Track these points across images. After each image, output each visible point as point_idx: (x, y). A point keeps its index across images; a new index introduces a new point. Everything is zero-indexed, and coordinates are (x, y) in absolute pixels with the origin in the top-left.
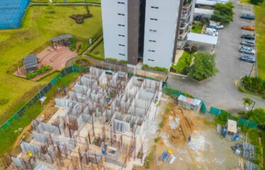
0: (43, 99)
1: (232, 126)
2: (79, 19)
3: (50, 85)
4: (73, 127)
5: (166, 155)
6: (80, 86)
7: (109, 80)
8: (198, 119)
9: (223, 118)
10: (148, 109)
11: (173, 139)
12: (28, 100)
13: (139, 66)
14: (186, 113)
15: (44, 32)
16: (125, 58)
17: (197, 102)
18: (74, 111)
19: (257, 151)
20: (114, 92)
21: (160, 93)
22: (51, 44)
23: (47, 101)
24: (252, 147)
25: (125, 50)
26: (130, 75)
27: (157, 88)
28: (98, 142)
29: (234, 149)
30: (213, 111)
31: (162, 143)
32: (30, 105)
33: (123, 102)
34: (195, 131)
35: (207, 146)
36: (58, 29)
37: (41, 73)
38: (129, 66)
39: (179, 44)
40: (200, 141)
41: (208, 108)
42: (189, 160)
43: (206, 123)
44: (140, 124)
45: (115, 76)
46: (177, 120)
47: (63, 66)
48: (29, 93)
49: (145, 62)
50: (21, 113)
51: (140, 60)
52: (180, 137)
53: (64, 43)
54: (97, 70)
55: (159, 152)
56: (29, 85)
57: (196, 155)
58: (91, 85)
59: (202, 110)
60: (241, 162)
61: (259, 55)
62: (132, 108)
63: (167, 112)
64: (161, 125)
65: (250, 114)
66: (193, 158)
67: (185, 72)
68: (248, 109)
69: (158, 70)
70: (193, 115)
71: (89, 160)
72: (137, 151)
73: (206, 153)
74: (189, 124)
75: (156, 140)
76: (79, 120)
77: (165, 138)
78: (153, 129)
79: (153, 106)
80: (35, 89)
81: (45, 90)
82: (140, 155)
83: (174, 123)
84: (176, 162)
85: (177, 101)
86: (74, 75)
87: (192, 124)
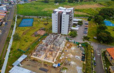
0: (40, 40)
1: (80, 45)
2: (46, 24)
3: (41, 38)
4: (47, 45)
5: (66, 50)
6: (48, 38)
7: (54, 37)
9: (78, 44)
10: (62, 42)
11: (68, 48)
12: (36, 41)
15: (38, 27)
16: (57, 33)
17: (73, 41)
18: (47, 42)
19: (85, 50)
20: (55, 39)
21: (65, 40)
22: (40, 30)
23: (40, 41)
24: (84, 49)
25: (57, 31)
26: (58, 36)
27: (64, 38)
28: (52, 48)
29: (80, 49)
30: (76, 43)
32: (37, 41)
33: (57, 40)
35: (75, 49)
36: (41, 26)
37: (38, 36)
39: (70, 29)
40: (73, 48)
41: (75, 42)
42: (71, 51)
43: (75, 45)
44: (61, 44)
45: (55, 36)
47: (43, 34)
48: (36, 39)
49: (62, 33)
50: (36, 43)
51: (60, 33)
52: (69, 47)
54: (51, 35)
55: (65, 50)
56: (36, 38)
58: (50, 38)
59: (74, 43)
60: (82, 52)
61: (88, 32)
62: (59, 42)
63: (67, 43)
64: (65, 45)
65: (84, 43)
67: (71, 35)
68: (84, 42)
69: (64, 35)
70: (72, 44)
71: (51, 51)
72: (60, 49)
73: (75, 50)
74: (71, 45)
75: (64, 48)
76: (48, 44)
77: (66, 48)
78: (64, 46)
79: (63, 42)
80: (38, 39)
81: (40, 39)
82: (61, 50)
83: (68, 45)
84: (68, 51)
85: (69, 41)
86: (46, 36)
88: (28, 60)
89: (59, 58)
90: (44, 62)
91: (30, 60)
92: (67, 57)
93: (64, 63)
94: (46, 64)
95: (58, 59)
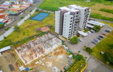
0: (35, 37)
3: (39, 34)
8: (65, 52)
9: (70, 54)
11: (55, 54)
13: (61, 36)
14: (63, 50)
15: (46, 23)
17: (67, 48)
22: (46, 26)
30: (70, 51)
31: (52, 54)
34: (62, 54)
35: (62, 58)
36: (50, 23)
37: (39, 32)
38: (59, 35)
43: (66, 54)
46: (60, 50)
53: (49, 26)
54: (50, 34)
55: (50, 55)
57: (57, 59)
59: (68, 50)
60: (67, 65)
64: (55, 50)
66: (56, 59)
73: (60, 60)
74: (62, 52)
75: (51, 53)
82: (45, 54)
84: (51, 58)
85: (63, 47)
87: (63, 53)
88: (9, 53)
89: (35, 62)
90: (18, 60)
91: (11, 54)
92: (43, 64)
93: (35, 69)
94: (19, 63)
95: (33, 62)
